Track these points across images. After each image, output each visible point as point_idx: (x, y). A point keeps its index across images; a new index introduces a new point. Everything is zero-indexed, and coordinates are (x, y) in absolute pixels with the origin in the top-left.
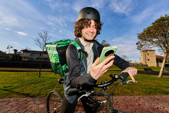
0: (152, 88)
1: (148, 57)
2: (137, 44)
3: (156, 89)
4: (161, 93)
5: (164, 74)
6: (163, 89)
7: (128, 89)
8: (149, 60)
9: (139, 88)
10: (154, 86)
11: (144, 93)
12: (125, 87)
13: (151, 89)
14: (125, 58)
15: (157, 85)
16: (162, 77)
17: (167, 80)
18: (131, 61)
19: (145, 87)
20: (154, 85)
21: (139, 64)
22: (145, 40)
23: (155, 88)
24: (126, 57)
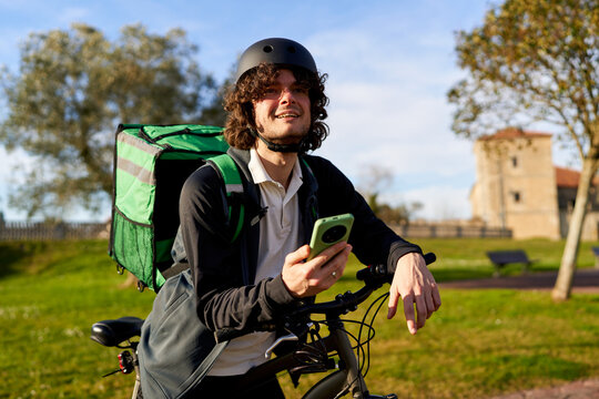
0: (516, 357)
1: (517, 179)
2: (453, 94)
3: (533, 362)
4: (552, 374)
5: (579, 279)
6: (565, 355)
7: (402, 377)
8: (517, 197)
9: (458, 368)
10: (527, 348)
11: (477, 386)
12: (383, 373)
13: (512, 364)
14: (382, 185)
15: (539, 340)
16: (569, 295)
17: (589, 311)
18: (418, 206)
19: (486, 358)
20: (526, 341)
21: (464, 223)
22: (493, 75)
23: (531, 354)
24: (387, 176)
